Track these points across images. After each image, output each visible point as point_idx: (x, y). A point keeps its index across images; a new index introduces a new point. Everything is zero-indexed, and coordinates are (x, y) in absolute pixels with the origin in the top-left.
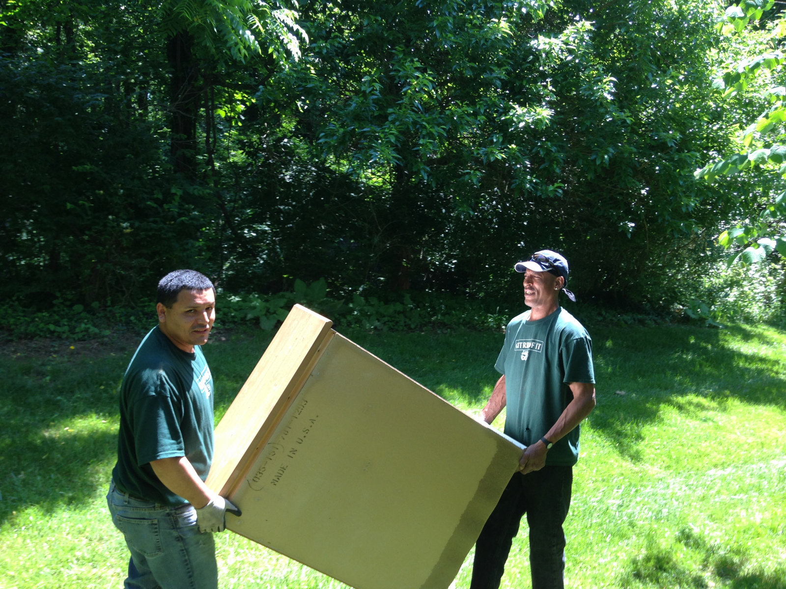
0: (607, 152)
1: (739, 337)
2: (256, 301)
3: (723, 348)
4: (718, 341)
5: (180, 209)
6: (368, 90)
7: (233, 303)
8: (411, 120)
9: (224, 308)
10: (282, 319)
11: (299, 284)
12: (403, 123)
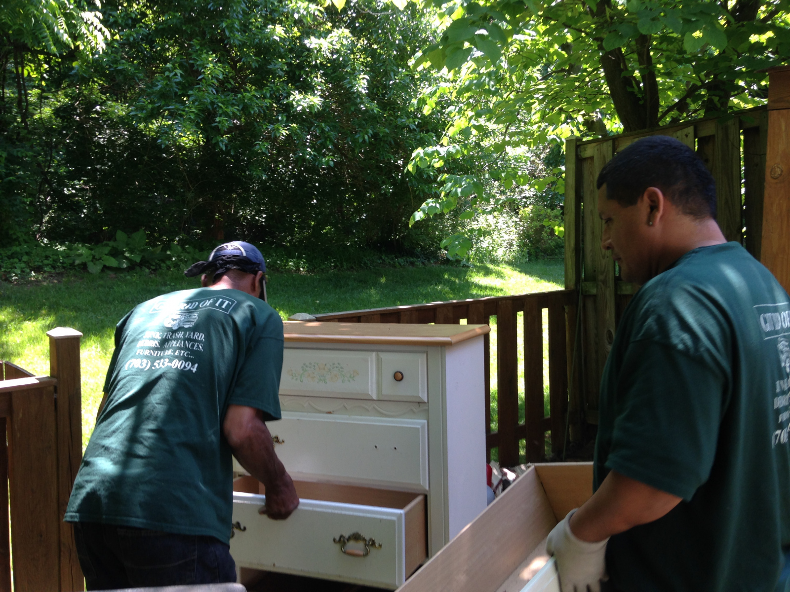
0: (367, 133)
2: (82, 250)
4: (465, 275)
6: (171, 75)
7: (60, 251)
8: (209, 101)
9: (53, 255)
10: (107, 265)
11: (120, 235)
12: (201, 103)
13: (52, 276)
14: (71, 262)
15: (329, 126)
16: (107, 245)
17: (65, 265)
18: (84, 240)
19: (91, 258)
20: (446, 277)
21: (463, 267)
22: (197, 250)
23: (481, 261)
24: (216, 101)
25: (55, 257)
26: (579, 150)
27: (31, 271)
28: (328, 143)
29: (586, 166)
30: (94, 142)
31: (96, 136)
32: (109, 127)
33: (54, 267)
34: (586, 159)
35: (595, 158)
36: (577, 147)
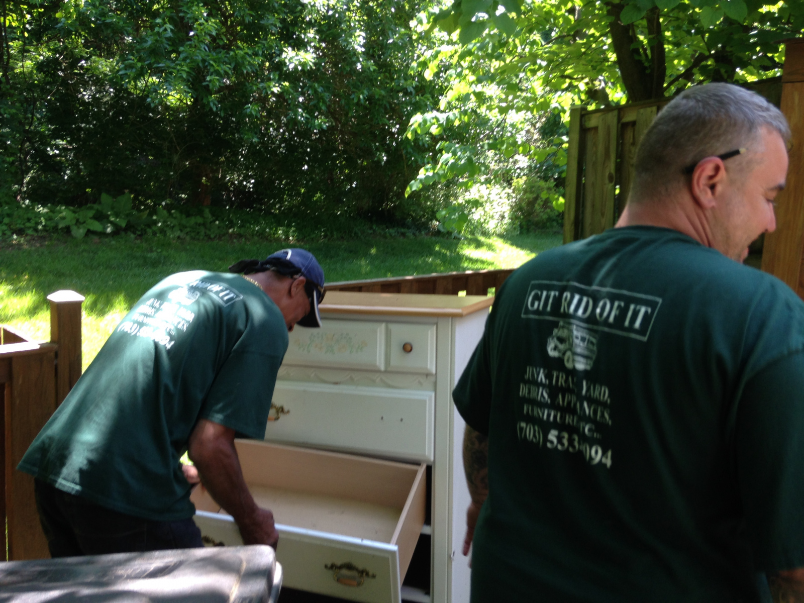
1: (472, 246)
2: (64, 211)
3: (458, 254)
4: (456, 248)
6: (161, 30)
7: (42, 213)
8: (200, 58)
9: (35, 217)
10: (92, 228)
11: (105, 198)
12: (193, 61)
13: (34, 239)
14: (53, 225)
15: (322, 86)
16: (91, 208)
17: (48, 228)
18: (68, 203)
19: (74, 222)
20: (437, 249)
21: (454, 238)
22: (184, 216)
23: (472, 233)
24: (208, 58)
25: (37, 219)
26: (583, 119)
27: (13, 234)
28: (321, 104)
29: (590, 136)
30: (78, 99)
31: (81, 93)
32: (95, 84)
33: (36, 231)
34: (589, 129)
35: (600, 129)
36: (582, 116)
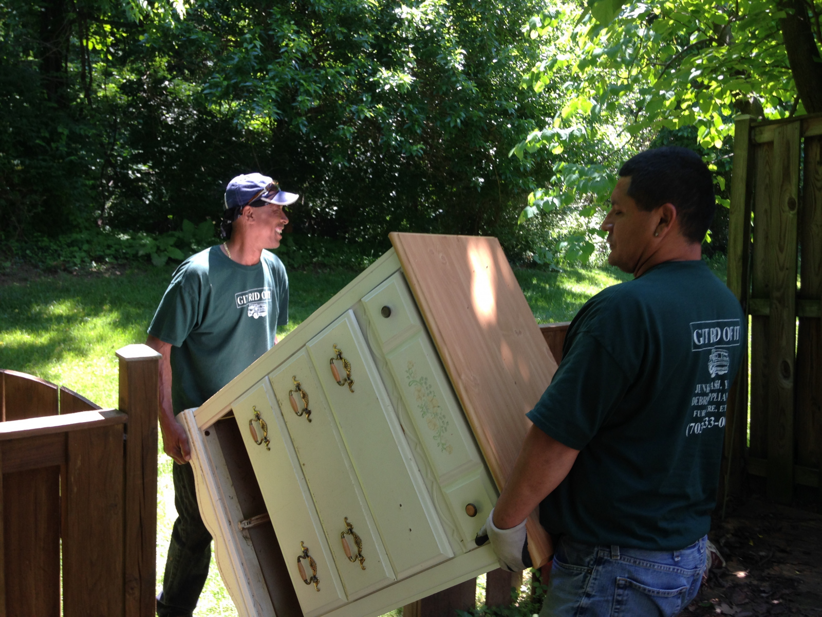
0: (459, 116)
1: (573, 280)
2: (146, 240)
3: (558, 287)
4: (555, 281)
5: (68, 148)
6: (250, 47)
7: (123, 241)
8: (290, 77)
9: (115, 244)
10: (172, 256)
11: (187, 225)
12: (282, 80)
13: (113, 268)
14: (134, 252)
15: (417, 108)
16: (172, 236)
17: (128, 256)
18: (150, 230)
19: (155, 250)
20: (535, 282)
21: (552, 271)
23: (572, 265)
24: (297, 77)
25: (117, 247)
26: (753, 133)
27: (92, 261)
28: (416, 127)
29: (761, 154)
30: (161, 122)
31: (164, 115)
33: (116, 258)
34: (761, 145)
35: (775, 144)
36: (751, 129)
